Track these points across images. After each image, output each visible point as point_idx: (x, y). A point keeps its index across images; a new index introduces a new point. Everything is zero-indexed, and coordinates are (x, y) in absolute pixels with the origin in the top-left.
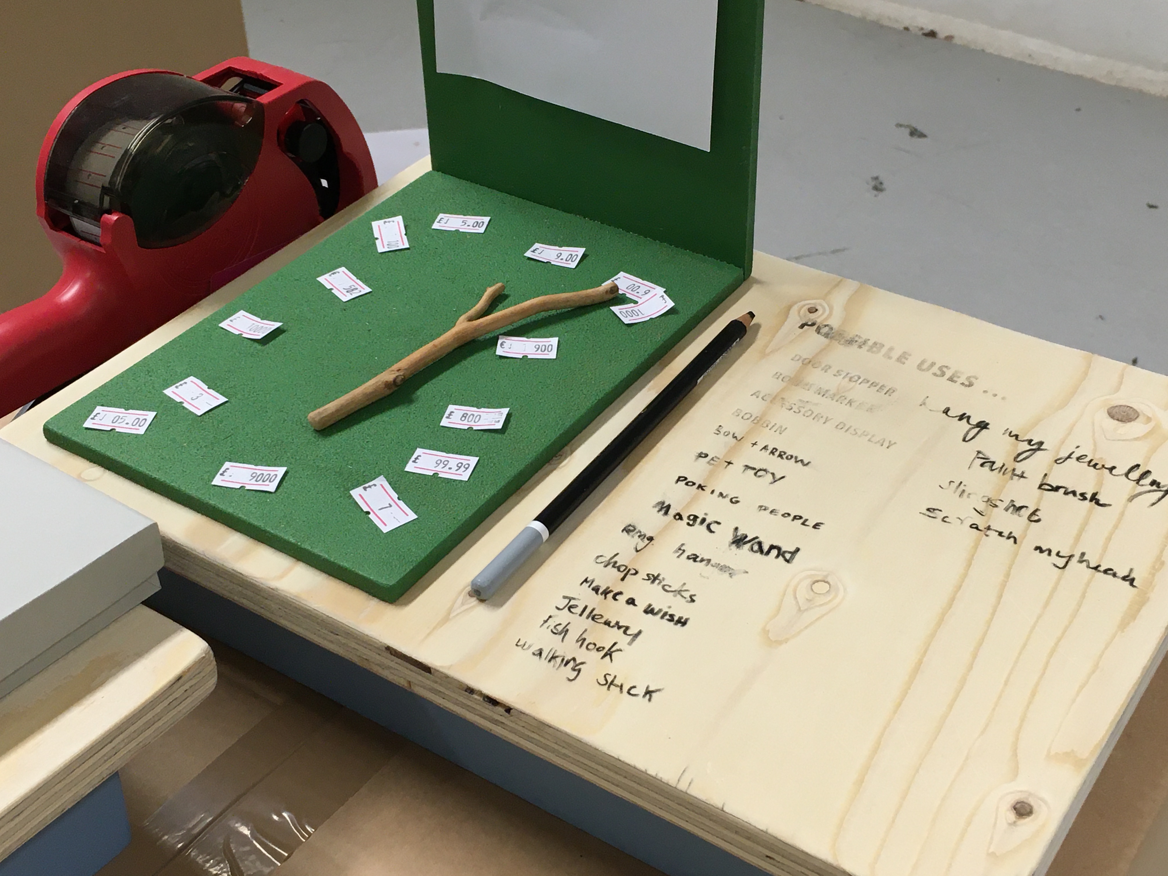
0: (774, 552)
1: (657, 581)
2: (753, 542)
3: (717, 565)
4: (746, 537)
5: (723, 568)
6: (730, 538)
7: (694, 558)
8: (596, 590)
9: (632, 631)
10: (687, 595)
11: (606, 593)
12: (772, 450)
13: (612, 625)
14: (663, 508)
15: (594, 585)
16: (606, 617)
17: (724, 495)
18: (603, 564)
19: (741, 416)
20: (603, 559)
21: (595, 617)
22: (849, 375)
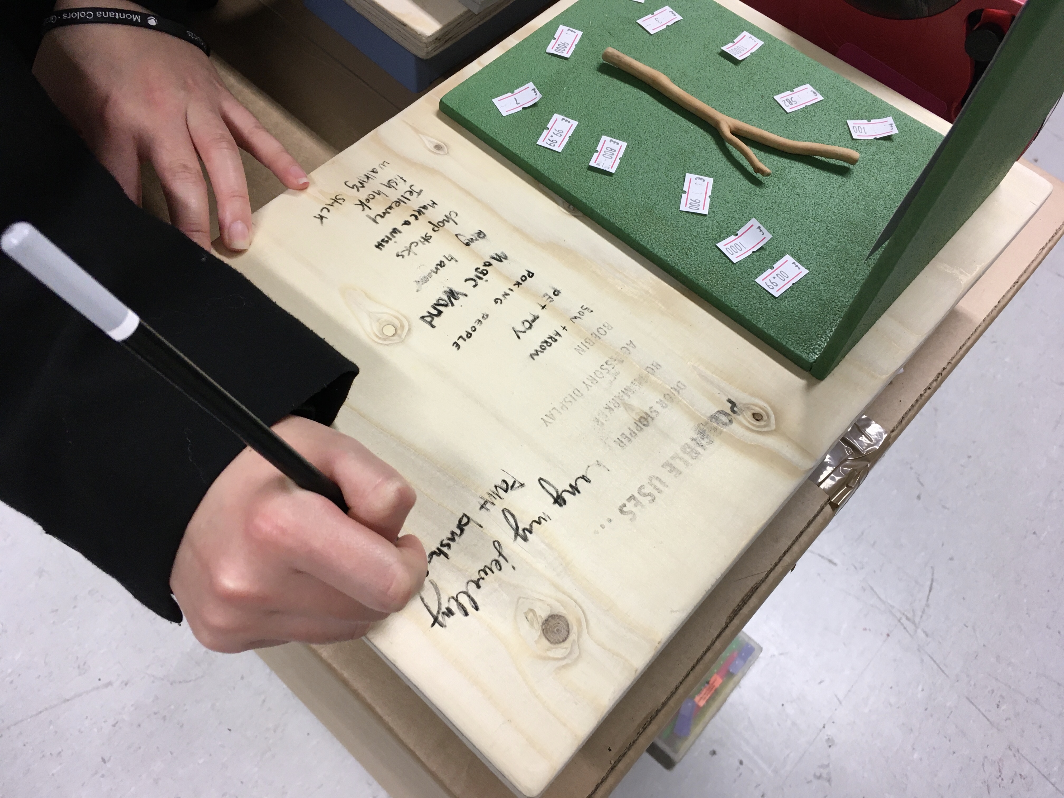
0: (435, 312)
1: (423, 240)
2: (448, 302)
3: (430, 275)
4: (455, 299)
5: (426, 279)
7: (441, 264)
8: (424, 207)
9: (378, 219)
10: (405, 254)
11: (420, 212)
12: (554, 338)
13: (388, 210)
14: (500, 257)
15: (428, 206)
16: (397, 209)
17: (506, 296)
18: (448, 214)
19: (603, 327)
20: (453, 215)
21: (398, 202)
22: (649, 419)
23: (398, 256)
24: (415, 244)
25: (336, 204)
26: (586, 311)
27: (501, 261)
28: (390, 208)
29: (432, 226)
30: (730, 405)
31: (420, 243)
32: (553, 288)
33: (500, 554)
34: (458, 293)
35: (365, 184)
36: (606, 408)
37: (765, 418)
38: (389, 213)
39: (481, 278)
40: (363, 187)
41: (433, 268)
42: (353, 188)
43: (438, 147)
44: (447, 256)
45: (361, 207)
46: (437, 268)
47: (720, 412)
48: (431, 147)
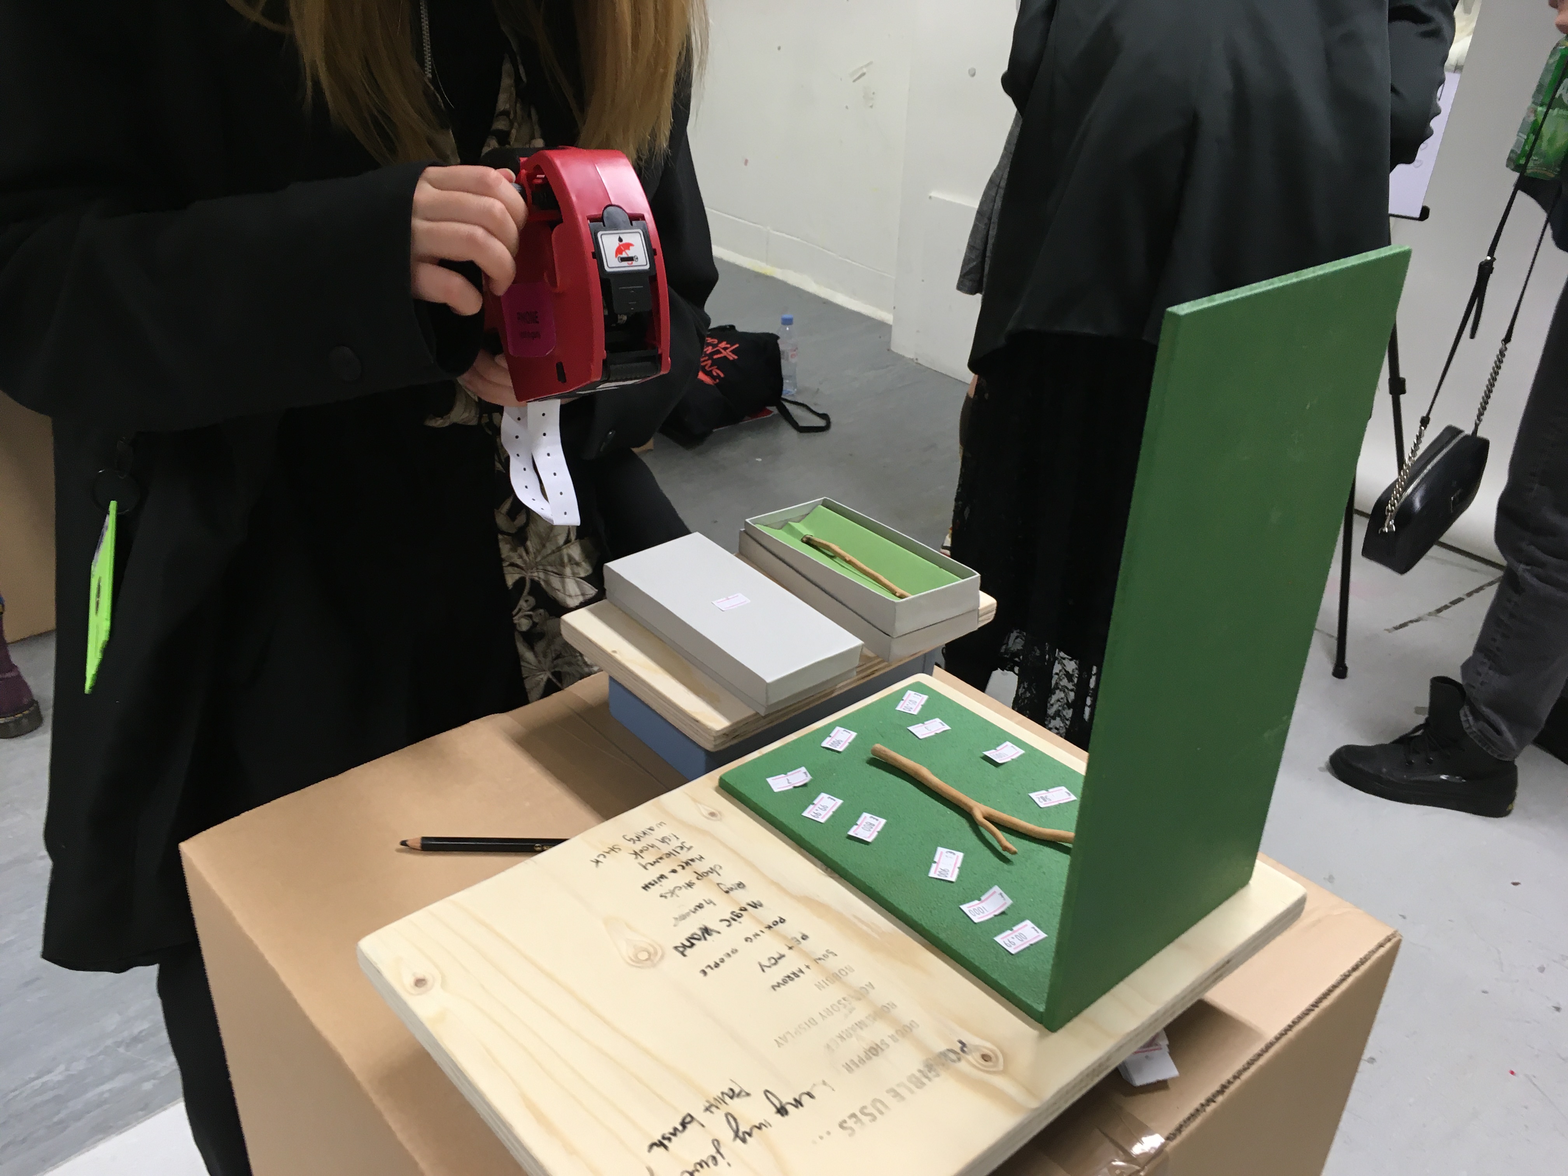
0: (688, 944)
1: (686, 886)
2: (702, 937)
3: (688, 914)
4: (709, 935)
5: (683, 917)
6: (710, 926)
7: (700, 906)
8: (692, 860)
9: (649, 866)
10: (669, 895)
11: (687, 863)
12: (797, 975)
13: (659, 860)
14: (755, 904)
15: (696, 860)
16: (666, 859)
17: (757, 937)
18: (713, 867)
19: (844, 969)
20: (717, 869)
21: (669, 855)
22: (879, 1050)
23: (661, 896)
24: (679, 888)
25: (613, 852)
26: (830, 955)
27: (756, 907)
28: (661, 858)
29: (696, 875)
30: (960, 1045)
31: (683, 888)
32: (802, 933)
33: (718, 1152)
34: (712, 930)
35: (641, 839)
36: (839, 1037)
37: (994, 1059)
38: (658, 862)
39: (734, 920)
40: (639, 840)
41: (692, 908)
42: (629, 840)
43: (712, 814)
44: (706, 900)
45: (634, 856)
46: (696, 909)
47: (949, 1050)
48: (706, 813)
